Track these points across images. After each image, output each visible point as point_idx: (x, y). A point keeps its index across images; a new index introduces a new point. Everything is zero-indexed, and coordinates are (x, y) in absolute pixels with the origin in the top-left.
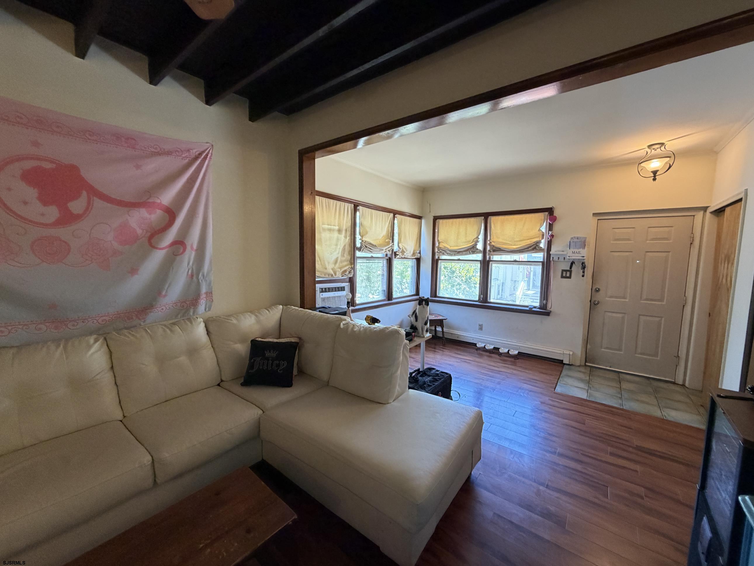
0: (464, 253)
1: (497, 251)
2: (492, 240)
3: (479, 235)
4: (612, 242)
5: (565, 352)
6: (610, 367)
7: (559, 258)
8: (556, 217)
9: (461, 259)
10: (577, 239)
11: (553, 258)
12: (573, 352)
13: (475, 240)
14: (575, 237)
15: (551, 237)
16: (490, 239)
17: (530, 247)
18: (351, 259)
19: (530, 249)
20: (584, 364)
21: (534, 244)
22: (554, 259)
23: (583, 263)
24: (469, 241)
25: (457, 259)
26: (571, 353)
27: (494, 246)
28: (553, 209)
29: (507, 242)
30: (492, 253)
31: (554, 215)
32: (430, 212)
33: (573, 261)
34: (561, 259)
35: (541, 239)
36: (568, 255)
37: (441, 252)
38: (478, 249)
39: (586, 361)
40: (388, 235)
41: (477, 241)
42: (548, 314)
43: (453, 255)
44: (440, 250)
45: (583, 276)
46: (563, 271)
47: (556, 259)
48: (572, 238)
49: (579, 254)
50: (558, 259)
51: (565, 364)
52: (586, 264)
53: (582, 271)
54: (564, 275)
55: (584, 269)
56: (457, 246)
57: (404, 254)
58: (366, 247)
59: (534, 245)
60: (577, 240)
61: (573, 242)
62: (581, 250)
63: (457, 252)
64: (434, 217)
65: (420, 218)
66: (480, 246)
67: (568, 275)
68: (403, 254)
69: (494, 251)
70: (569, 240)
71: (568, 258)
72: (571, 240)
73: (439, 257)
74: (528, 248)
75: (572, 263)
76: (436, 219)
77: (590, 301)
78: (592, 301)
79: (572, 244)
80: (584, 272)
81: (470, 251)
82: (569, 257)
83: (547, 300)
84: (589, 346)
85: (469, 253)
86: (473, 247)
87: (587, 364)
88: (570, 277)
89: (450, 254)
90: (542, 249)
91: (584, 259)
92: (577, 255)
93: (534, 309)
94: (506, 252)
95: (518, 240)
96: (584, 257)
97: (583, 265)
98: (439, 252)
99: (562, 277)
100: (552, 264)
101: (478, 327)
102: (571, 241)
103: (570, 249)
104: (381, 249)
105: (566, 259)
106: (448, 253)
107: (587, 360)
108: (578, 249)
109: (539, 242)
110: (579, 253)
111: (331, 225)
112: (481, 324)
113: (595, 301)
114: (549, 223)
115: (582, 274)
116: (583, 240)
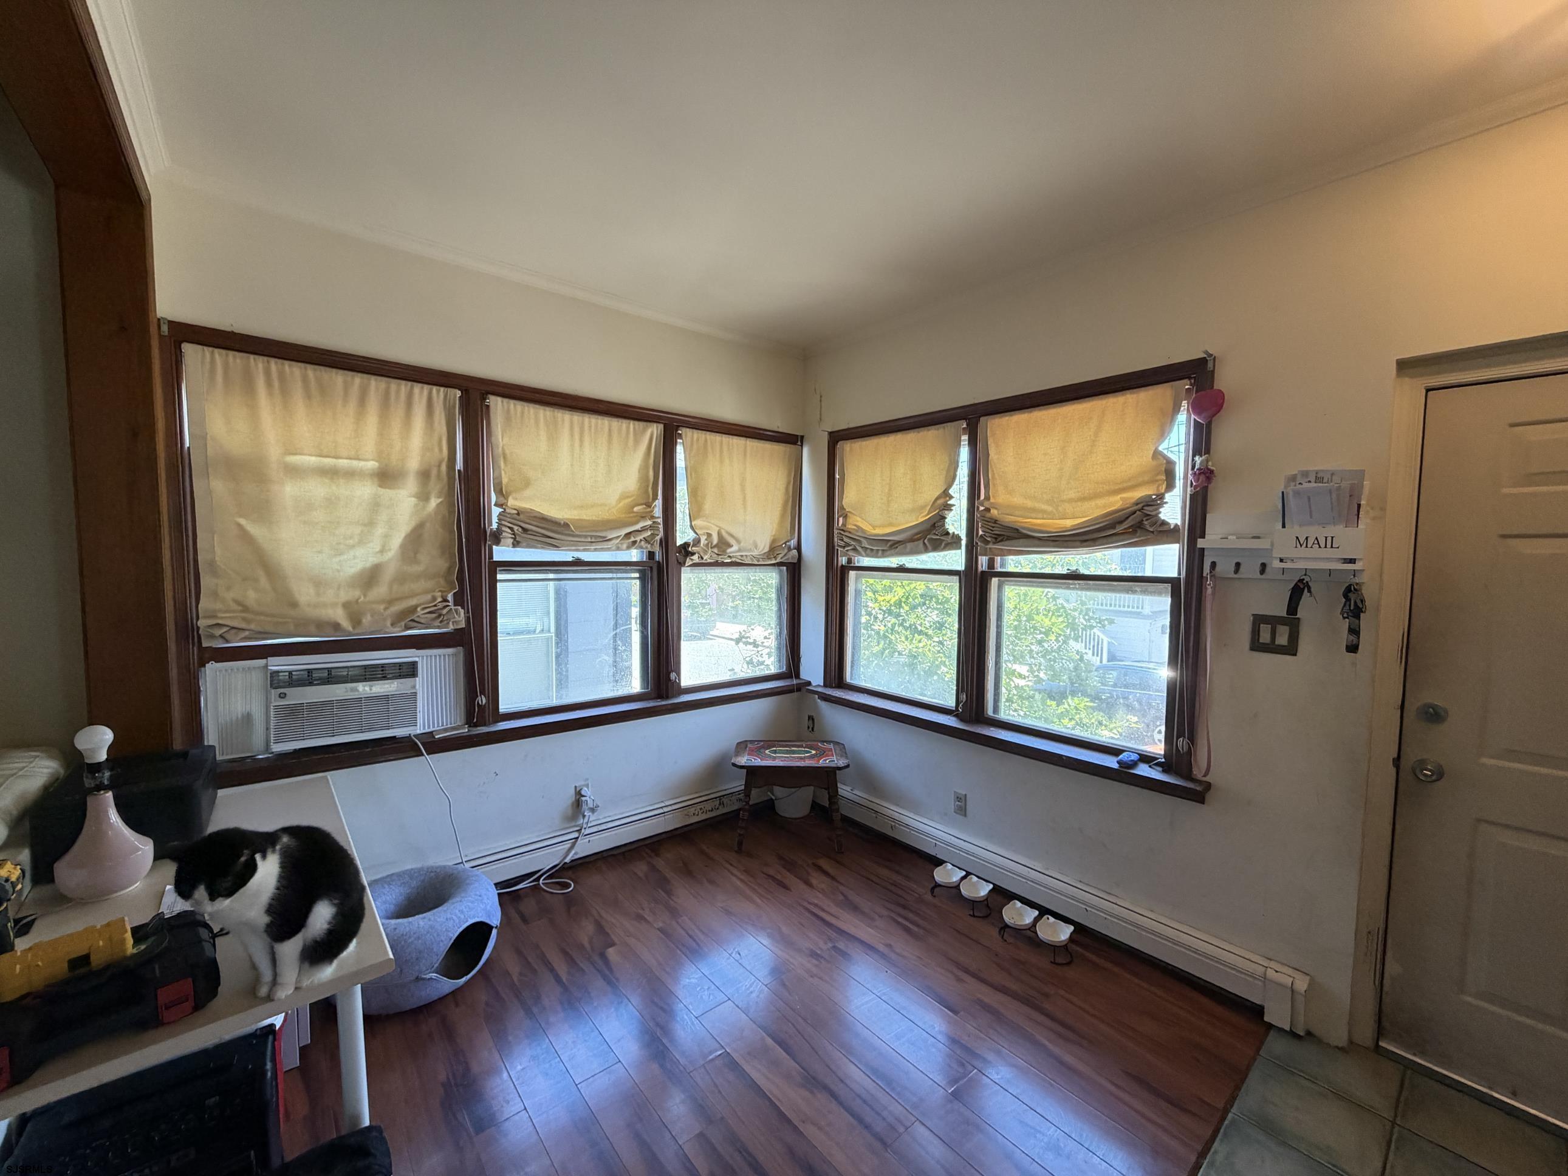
0: (909, 546)
1: (1009, 538)
2: (992, 500)
3: (950, 486)
4: (1505, 491)
5: (1271, 973)
6: (1514, 1095)
7: (1238, 565)
8: (1221, 395)
9: (909, 565)
10: (1319, 479)
11: (1213, 565)
12: (1312, 984)
13: (941, 501)
14: (1305, 474)
15: (1202, 478)
16: (987, 498)
17: (1121, 522)
18: (450, 570)
19: (1119, 529)
20: (1369, 1043)
21: (1136, 508)
22: (1218, 568)
23: (1350, 591)
24: (923, 507)
25: (895, 566)
26: (1302, 985)
27: (996, 522)
28: (1210, 365)
29: (1037, 505)
30: (990, 546)
31: (1215, 387)
32: (821, 419)
33: (1301, 581)
34: (1250, 570)
35: (1163, 491)
36: (1277, 554)
37: (848, 545)
38: (948, 533)
39: (1380, 1032)
40: (647, 492)
41: (948, 507)
42: (1198, 794)
43: (880, 552)
44: (845, 539)
45: (1353, 648)
46: (1259, 620)
47: (1225, 568)
48: (1293, 479)
49: (1329, 549)
50: (1237, 571)
51: (1270, 1026)
52: (1366, 592)
53: (1345, 624)
54: (1265, 637)
55: (1358, 618)
56: (891, 525)
57: (724, 551)
58: (525, 530)
59: (1134, 513)
60: (1313, 485)
61: (1297, 494)
62: (1338, 531)
63: (890, 544)
64: (830, 433)
65: (793, 440)
66: (956, 522)
67: (1282, 639)
68: (722, 552)
69: (998, 538)
70: (1281, 488)
71: (1277, 564)
72: (1286, 487)
73: (850, 561)
74: (1112, 526)
75: (1299, 590)
76: (836, 438)
77: (1397, 762)
78: (1406, 763)
79: (1292, 503)
80: (1354, 631)
81: (926, 541)
82: (1281, 560)
83: (1192, 739)
84: (1393, 968)
85: (921, 545)
86: (934, 526)
87: (1382, 1044)
88: (1291, 649)
89: (872, 550)
90: (1165, 528)
91: (1355, 573)
92: (1316, 552)
93: (1143, 770)
94: (1037, 542)
95: (1072, 494)
96: (1352, 561)
97: (1352, 596)
98: (842, 543)
99: (1257, 646)
100: (1209, 590)
101: (951, 805)
102: (1290, 491)
103: (1284, 526)
104: (596, 537)
105: (1268, 569)
106: (865, 549)
107: (1386, 1024)
108: (1324, 524)
109: (1156, 502)
110: (1330, 543)
111: (337, 457)
112: (964, 793)
113: (1422, 764)
114: (1195, 419)
115: (1344, 637)
116: (1345, 484)
